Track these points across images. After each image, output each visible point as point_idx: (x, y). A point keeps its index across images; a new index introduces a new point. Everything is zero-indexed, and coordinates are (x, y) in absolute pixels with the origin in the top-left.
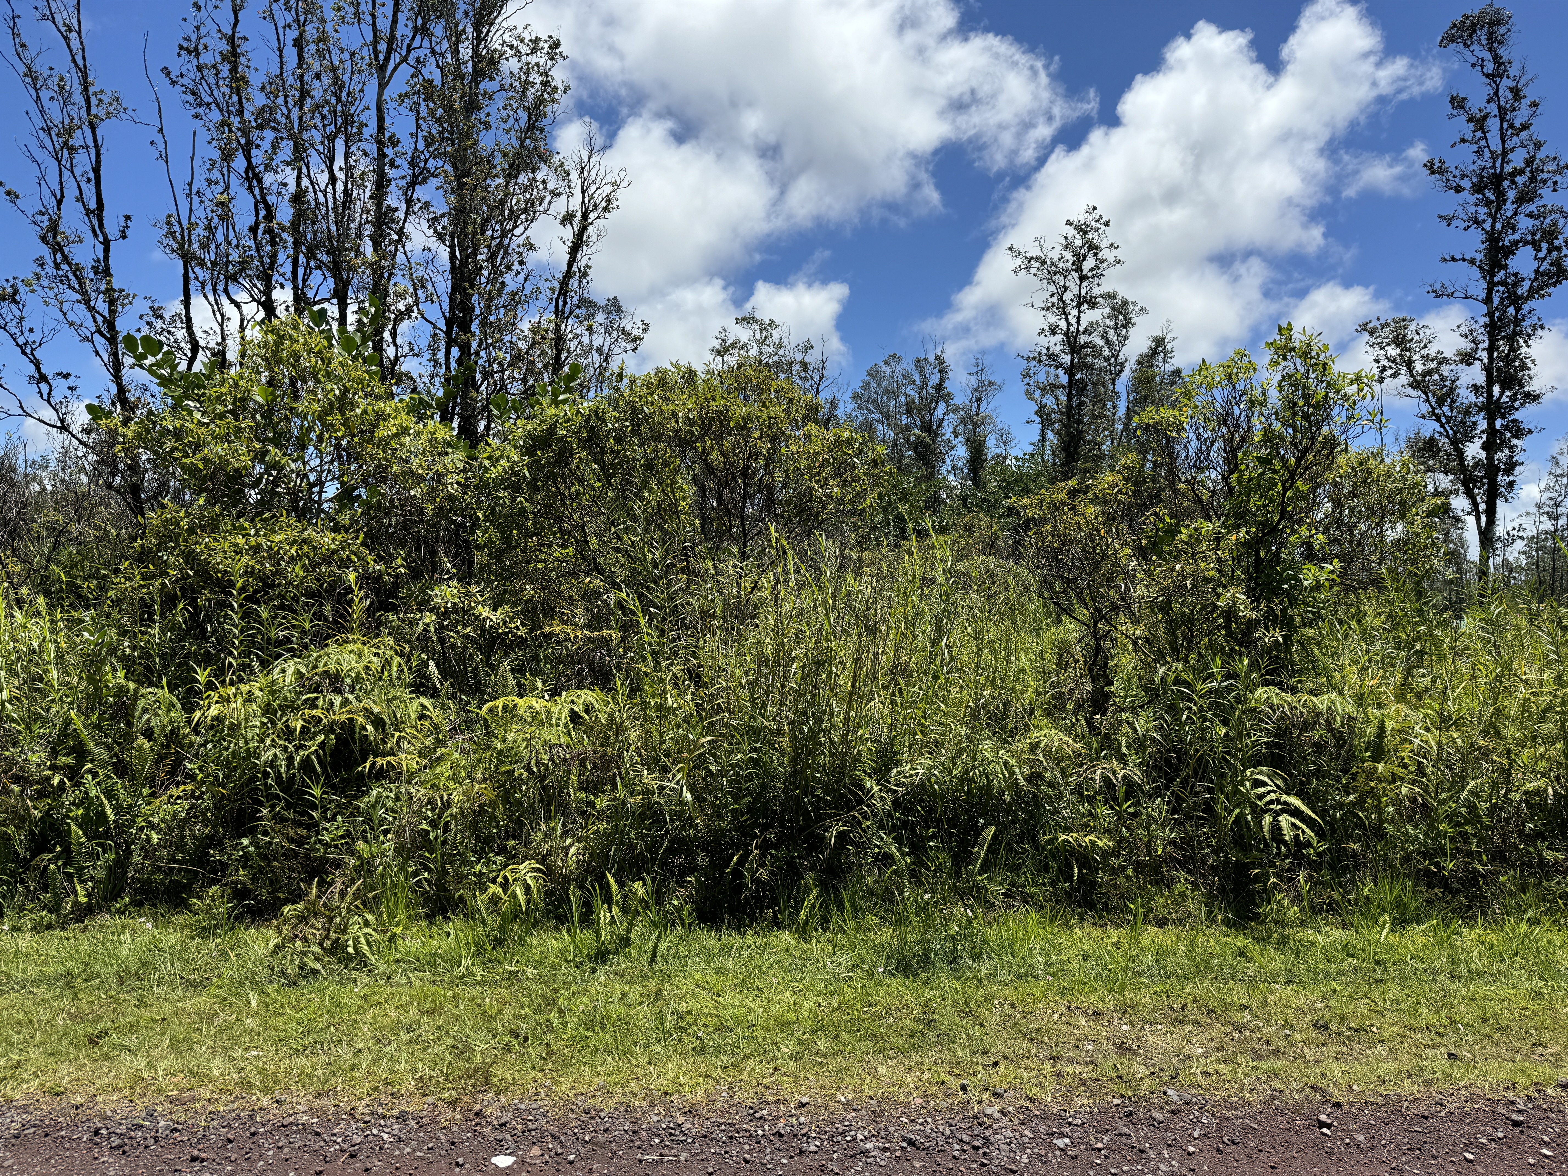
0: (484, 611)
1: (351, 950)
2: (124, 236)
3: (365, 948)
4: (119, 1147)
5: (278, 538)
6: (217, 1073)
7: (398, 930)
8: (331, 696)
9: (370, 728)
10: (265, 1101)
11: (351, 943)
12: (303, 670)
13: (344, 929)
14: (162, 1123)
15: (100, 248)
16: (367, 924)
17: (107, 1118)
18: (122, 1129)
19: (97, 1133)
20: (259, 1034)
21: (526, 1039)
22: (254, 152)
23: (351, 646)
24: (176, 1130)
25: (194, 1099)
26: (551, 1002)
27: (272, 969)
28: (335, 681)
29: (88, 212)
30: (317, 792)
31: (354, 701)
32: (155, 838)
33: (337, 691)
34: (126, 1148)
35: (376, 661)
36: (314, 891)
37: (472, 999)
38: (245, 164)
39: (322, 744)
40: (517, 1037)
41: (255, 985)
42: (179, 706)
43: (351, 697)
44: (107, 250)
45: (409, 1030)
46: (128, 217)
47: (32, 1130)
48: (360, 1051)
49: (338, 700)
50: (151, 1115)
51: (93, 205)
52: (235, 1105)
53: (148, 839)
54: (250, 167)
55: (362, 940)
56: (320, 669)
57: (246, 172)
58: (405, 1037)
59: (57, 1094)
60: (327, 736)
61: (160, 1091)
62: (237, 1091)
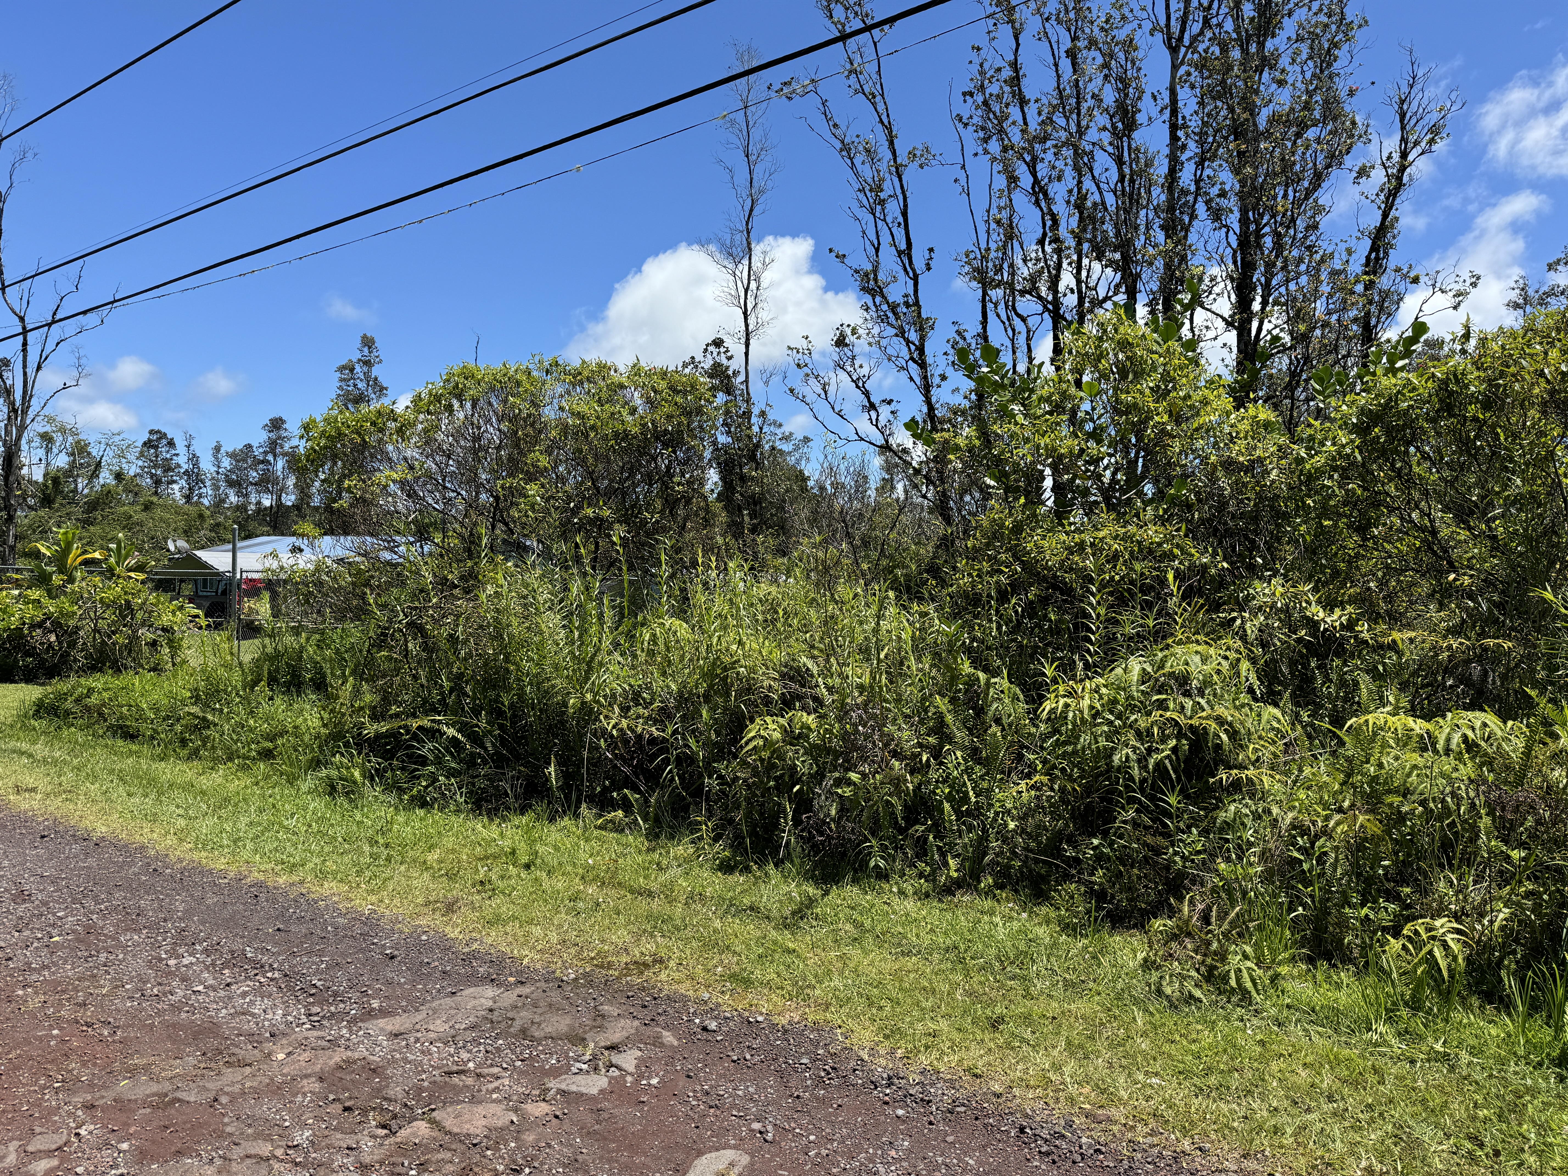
0: (1317, 612)
1: (1233, 983)
2: (929, 269)
3: (1249, 985)
4: (1048, 1154)
5: (1101, 534)
6: (1124, 1095)
7: (1284, 970)
8: (1181, 699)
9: (1224, 737)
10: (1186, 1144)
11: (1232, 974)
12: (1149, 669)
13: (1223, 956)
14: (1084, 1140)
15: (911, 283)
16: (1246, 957)
17: (1027, 1116)
18: (1045, 1133)
19: (1022, 1130)
20: (1155, 1059)
21: (1497, 1153)
22: (1039, 166)
23: (1194, 647)
24: (1098, 1151)
25: (1109, 1120)
26: (1517, 1109)
27: (1149, 985)
28: (1183, 681)
29: (900, 253)
30: (1173, 800)
31: (1206, 706)
32: (1012, 825)
33: (1187, 694)
34: (1056, 1158)
35: (1225, 663)
36: (1186, 909)
37: (1400, 1078)
38: (1032, 180)
39: (1175, 750)
40: (1481, 1146)
41: (1136, 1001)
42: (1021, 697)
43: (1203, 702)
44: (916, 285)
45: (1330, 1099)
46: (931, 250)
47: (962, 1109)
48: (1276, 1109)
49: (1189, 704)
50: (1069, 1125)
51: (903, 246)
52: (1155, 1140)
53: (1006, 825)
54: (1036, 181)
55: (1245, 974)
56: (1167, 669)
57: (1033, 188)
58: (1328, 1107)
59: (976, 1076)
60: (1178, 740)
61: (1071, 1100)
62: (1152, 1123)
